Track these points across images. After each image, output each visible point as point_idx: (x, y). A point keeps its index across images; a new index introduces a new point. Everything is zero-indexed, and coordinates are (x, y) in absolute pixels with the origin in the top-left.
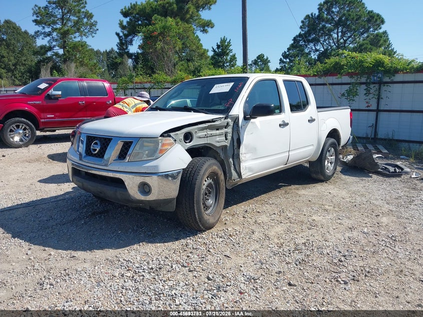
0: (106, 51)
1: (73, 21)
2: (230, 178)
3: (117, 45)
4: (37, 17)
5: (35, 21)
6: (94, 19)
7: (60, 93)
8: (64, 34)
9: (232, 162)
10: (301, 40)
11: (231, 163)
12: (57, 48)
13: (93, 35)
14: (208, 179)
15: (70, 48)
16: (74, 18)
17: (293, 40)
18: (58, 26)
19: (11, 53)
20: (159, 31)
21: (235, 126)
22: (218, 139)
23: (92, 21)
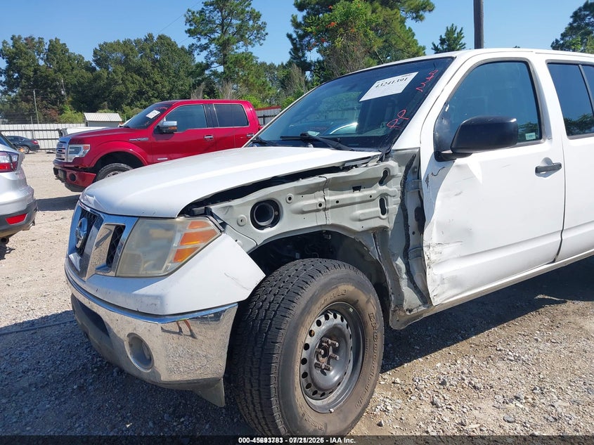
0: (282, 64)
1: (235, 26)
2: (400, 305)
3: (290, 53)
4: (191, 25)
5: (189, 31)
6: (262, 19)
7: (175, 123)
8: (224, 45)
9: (403, 267)
10: (588, 15)
11: (400, 269)
12: (215, 65)
13: (262, 41)
14: (327, 318)
15: (231, 63)
16: (236, 22)
17: (571, 17)
18: (216, 35)
19: (165, 78)
20: (339, 21)
21: (410, 177)
22: (360, 212)
23: (260, 23)
